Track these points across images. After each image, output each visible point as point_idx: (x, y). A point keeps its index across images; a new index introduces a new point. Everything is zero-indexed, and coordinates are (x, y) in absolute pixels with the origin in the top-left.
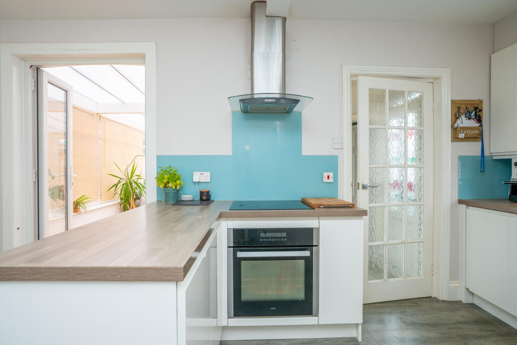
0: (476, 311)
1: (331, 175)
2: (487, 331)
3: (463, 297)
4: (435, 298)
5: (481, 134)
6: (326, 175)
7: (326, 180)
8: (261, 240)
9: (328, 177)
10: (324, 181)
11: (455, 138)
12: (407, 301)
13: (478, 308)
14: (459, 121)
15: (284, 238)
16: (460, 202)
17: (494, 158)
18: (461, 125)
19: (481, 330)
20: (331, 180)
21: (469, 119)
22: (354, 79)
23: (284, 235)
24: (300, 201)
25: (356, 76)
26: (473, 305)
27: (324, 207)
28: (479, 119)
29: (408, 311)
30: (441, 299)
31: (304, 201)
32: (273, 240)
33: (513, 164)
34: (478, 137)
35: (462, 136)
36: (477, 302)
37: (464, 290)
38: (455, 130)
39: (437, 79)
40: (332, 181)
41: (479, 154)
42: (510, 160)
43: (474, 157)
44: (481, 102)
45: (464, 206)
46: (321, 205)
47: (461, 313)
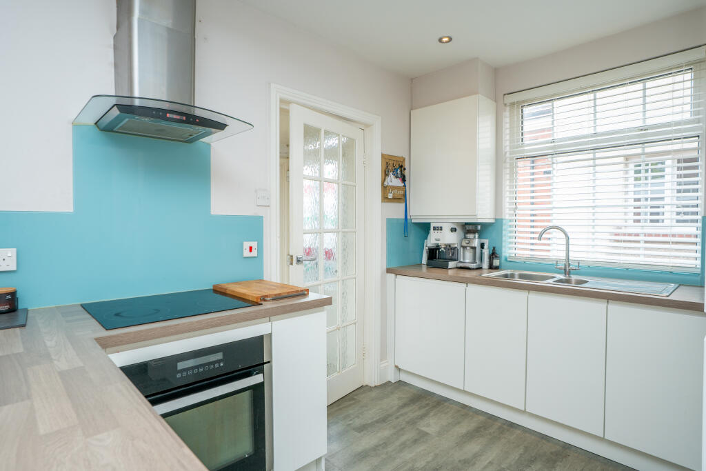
0: (406, 388)
1: (254, 245)
2: (425, 407)
3: (392, 377)
4: (367, 386)
5: (405, 195)
6: (247, 245)
7: (247, 253)
8: (179, 376)
9: (251, 249)
10: (245, 256)
11: (385, 199)
12: (343, 399)
13: (405, 384)
14: (388, 179)
15: (218, 361)
16: (389, 271)
17: (413, 221)
18: (391, 184)
19: (420, 408)
20: (254, 253)
21: (396, 177)
22: (284, 107)
23: (219, 356)
24: (211, 289)
25: (288, 102)
26: (401, 383)
27: (273, 300)
28: (404, 180)
29: (351, 412)
30: (373, 385)
31: (218, 291)
32: (201, 370)
33: (432, 228)
34: (402, 198)
35: (390, 196)
36: (404, 378)
37: (393, 368)
38: (385, 188)
39: (367, 126)
40: (256, 255)
41: (404, 217)
42: (429, 224)
43: (398, 220)
44: (404, 160)
45: (393, 275)
46: (267, 296)
47: (397, 395)
